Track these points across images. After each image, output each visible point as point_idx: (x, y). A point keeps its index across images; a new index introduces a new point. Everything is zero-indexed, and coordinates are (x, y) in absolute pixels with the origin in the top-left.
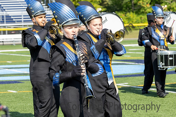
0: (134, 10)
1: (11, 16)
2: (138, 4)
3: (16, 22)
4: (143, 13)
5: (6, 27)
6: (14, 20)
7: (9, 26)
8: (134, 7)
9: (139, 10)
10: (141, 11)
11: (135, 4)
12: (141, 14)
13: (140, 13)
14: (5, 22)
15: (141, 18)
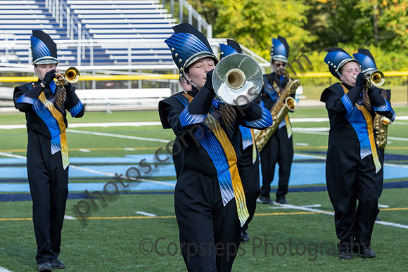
0: (379, 40)
1: (104, 50)
2: (388, 28)
3: (116, 62)
4: (397, 47)
5: (94, 72)
6: (112, 58)
7: (99, 72)
8: (379, 35)
9: (389, 41)
10: (394, 43)
11: (381, 29)
12: (393, 50)
13: (391, 48)
14: (92, 63)
15: (393, 59)
